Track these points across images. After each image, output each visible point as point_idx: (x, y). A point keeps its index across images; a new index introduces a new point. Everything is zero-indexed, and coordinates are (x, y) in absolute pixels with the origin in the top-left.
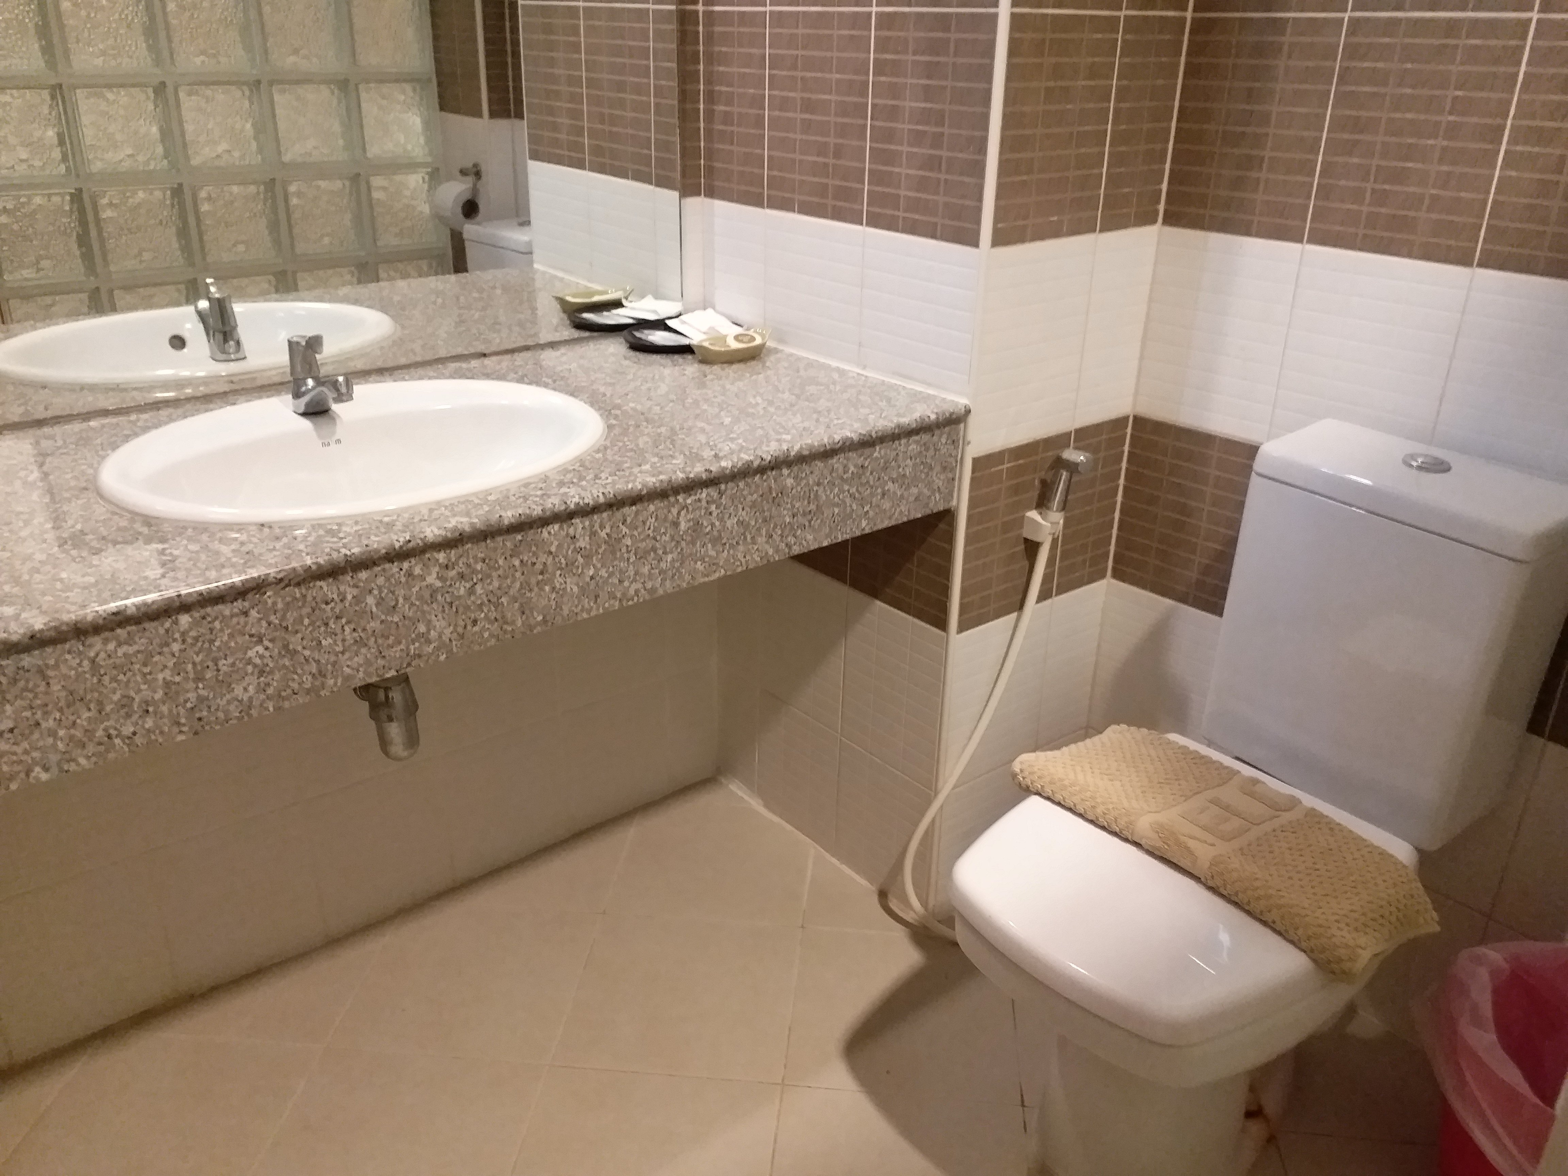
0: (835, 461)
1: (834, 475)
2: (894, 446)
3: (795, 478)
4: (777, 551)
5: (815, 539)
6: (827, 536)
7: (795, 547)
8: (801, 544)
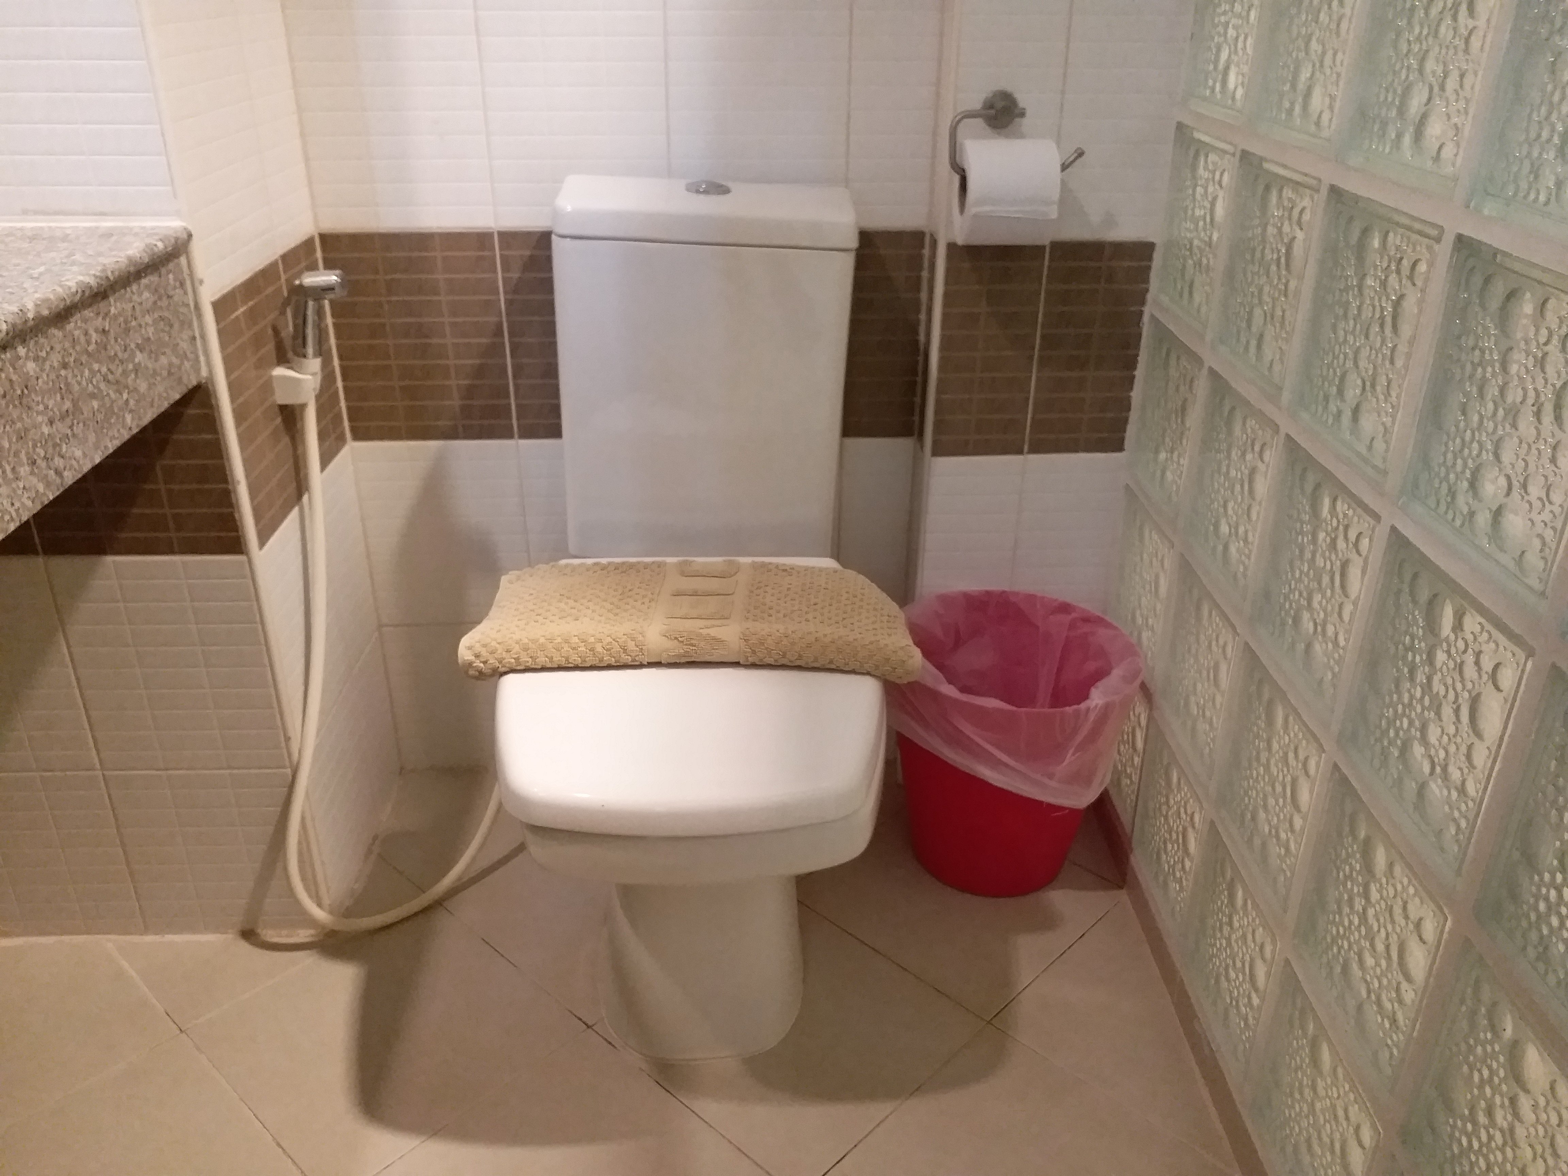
0: (72, 325)
1: (78, 348)
2: (127, 296)
3: (36, 359)
4: (48, 485)
5: (85, 455)
6: (97, 447)
7: (66, 474)
8: (71, 466)
